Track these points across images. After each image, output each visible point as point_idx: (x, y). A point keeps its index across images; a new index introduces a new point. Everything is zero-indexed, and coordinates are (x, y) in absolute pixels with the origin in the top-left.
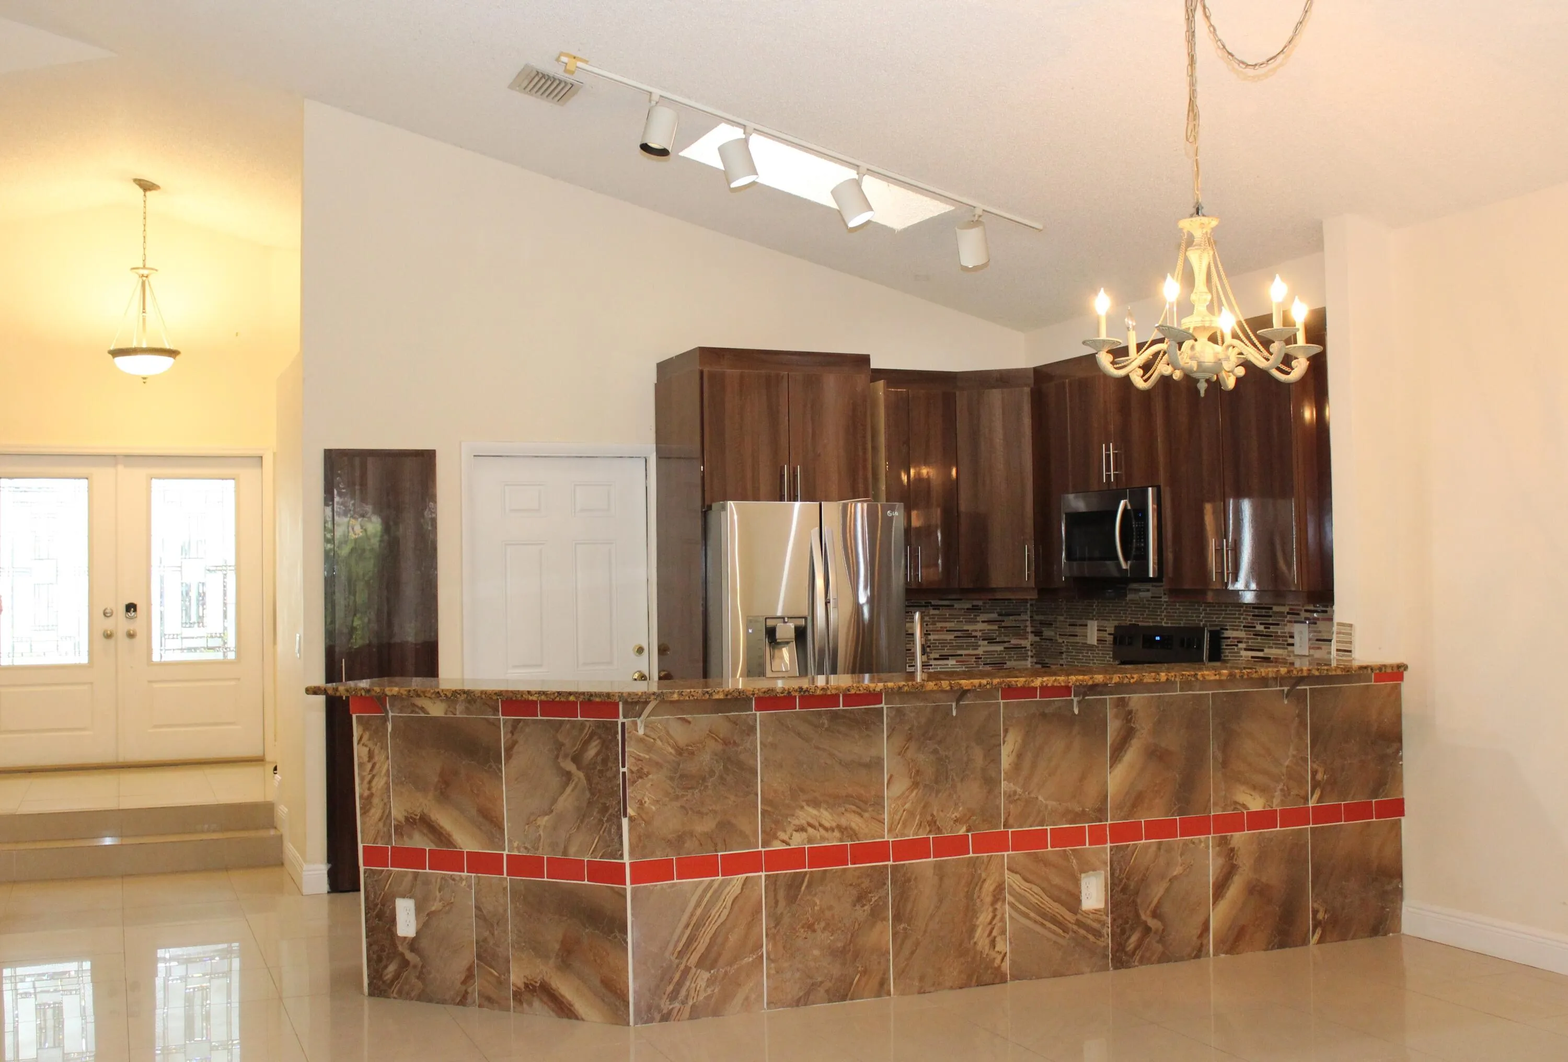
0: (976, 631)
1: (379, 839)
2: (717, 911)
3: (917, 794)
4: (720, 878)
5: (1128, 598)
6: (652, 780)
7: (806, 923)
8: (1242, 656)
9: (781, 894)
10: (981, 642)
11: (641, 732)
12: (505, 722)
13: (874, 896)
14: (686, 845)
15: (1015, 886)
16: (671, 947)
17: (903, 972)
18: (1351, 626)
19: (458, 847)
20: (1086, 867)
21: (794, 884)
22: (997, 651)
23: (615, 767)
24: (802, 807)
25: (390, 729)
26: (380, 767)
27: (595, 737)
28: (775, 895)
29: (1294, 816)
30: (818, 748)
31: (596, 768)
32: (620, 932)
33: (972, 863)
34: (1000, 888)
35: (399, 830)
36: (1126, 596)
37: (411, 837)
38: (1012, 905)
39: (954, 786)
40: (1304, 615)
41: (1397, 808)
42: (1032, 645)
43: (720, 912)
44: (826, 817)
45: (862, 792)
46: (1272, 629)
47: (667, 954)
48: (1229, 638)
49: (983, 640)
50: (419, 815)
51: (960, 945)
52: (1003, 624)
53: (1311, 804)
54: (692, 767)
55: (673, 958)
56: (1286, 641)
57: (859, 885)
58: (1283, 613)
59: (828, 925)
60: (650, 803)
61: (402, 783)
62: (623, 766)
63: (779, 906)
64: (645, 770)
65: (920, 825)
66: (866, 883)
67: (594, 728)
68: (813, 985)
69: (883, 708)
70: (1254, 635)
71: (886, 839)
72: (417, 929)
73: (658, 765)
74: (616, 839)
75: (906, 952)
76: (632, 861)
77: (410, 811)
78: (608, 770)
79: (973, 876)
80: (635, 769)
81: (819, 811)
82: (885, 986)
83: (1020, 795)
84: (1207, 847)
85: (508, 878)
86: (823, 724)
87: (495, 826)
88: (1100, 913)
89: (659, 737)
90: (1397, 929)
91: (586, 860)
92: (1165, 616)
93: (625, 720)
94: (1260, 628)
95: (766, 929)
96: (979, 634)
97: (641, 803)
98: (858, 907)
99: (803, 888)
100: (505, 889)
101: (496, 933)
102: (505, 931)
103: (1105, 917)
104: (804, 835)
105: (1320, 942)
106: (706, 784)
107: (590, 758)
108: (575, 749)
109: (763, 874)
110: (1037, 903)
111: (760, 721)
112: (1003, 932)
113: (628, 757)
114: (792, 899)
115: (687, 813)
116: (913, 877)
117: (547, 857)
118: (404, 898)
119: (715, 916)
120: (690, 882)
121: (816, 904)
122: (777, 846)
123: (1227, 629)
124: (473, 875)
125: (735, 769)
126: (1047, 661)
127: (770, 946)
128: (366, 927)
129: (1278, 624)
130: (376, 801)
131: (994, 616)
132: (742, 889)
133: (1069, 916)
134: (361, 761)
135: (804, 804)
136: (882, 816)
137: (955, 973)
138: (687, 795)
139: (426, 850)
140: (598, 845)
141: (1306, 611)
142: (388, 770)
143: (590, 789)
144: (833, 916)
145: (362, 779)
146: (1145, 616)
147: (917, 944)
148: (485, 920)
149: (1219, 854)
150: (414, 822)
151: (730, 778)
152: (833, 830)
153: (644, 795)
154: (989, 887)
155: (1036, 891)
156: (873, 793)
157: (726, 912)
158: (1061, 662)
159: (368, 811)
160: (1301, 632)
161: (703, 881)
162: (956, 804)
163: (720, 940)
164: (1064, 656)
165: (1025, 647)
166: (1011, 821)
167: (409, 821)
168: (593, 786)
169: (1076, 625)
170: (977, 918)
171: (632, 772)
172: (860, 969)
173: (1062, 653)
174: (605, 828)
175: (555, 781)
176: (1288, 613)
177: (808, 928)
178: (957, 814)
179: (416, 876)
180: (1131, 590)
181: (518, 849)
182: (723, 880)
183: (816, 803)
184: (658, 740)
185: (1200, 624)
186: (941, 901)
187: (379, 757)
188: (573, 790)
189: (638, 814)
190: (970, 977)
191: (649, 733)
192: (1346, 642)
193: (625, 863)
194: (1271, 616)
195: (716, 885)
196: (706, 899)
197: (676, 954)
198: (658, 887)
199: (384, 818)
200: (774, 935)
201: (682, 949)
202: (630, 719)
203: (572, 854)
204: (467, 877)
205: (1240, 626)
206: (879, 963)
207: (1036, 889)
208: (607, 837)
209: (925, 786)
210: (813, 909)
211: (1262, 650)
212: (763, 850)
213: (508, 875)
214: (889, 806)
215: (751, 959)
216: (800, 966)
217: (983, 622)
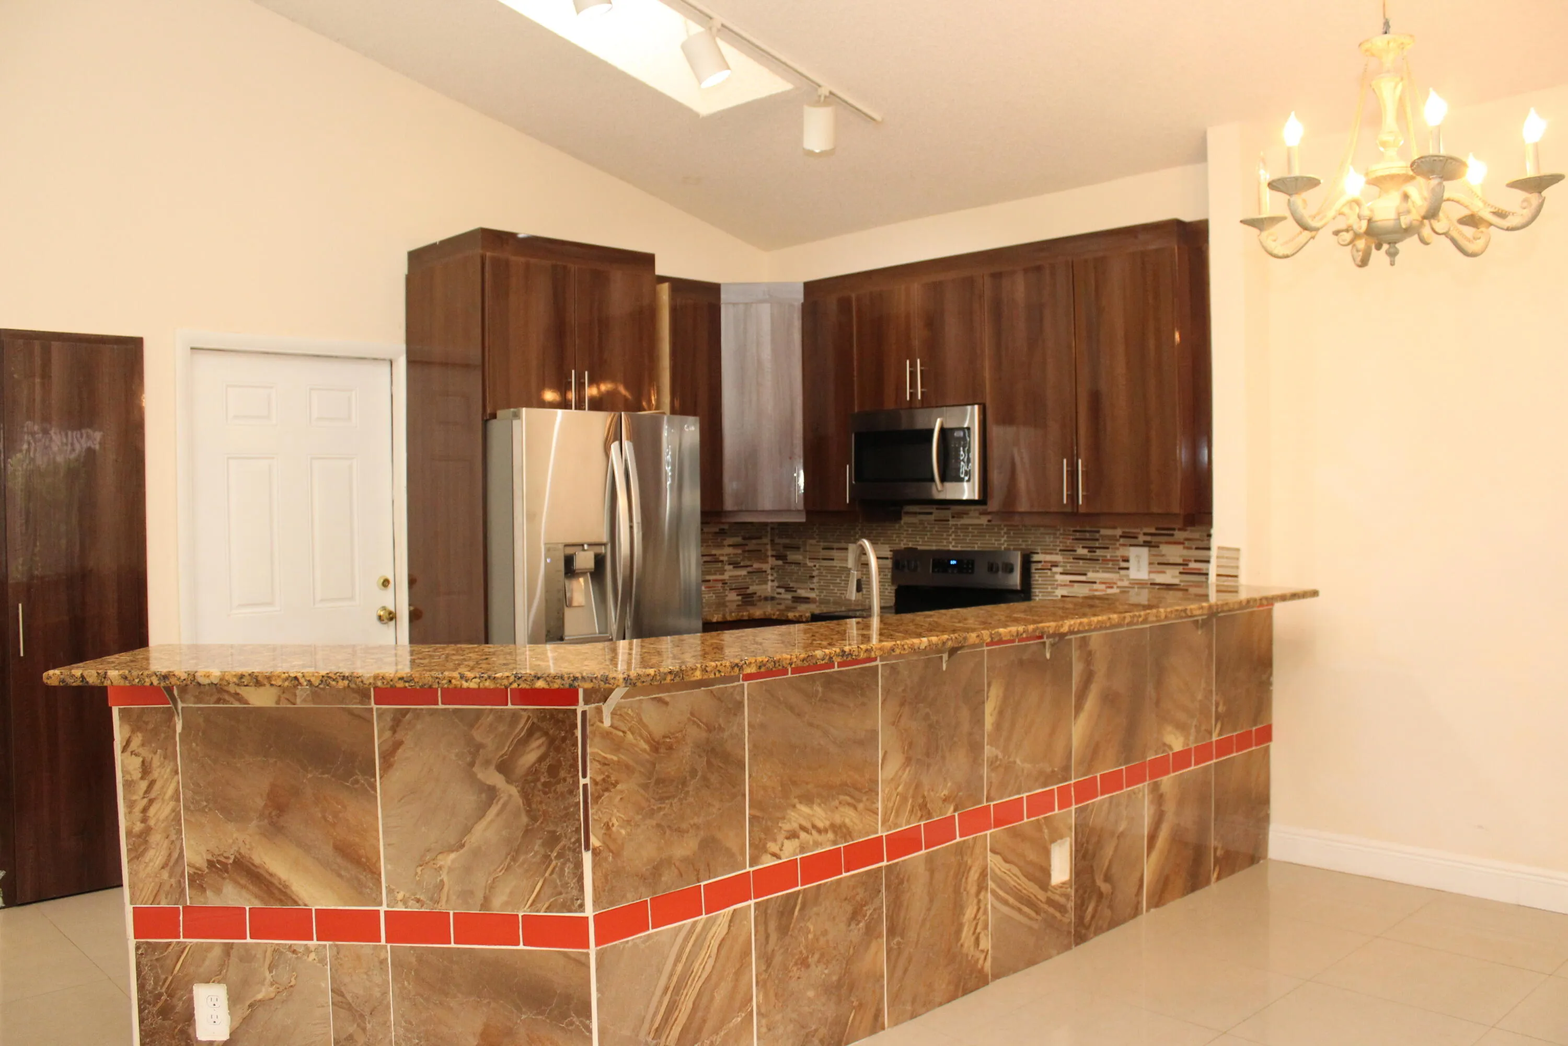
0: (723, 555)
1: (162, 896)
2: (701, 964)
3: (910, 771)
4: (704, 916)
5: (902, 522)
6: (622, 792)
7: (799, 959)
8: (1057, 581)
9: (772, 925)
10: (727, 567)
11: (607, 722)
12: (381, 714)
13: (869, 909)
14: (663, 879)
15: (997, 871)
16: (646, 1026)
17: (897, 996)
18: (1238, 550)
19: (300, 902)
20: (1056, 836)
21: (786, 909)
22: (741, 576)
23: (572, 777)
24: (794, 806)
25: (179, 728)
26: (163, 787)
27: (538, 734)
28: (766, 929)
29: (1203, 753)
30: (811, 725)
31: (538, 780)
32: (578, 1014)
33: (960, 850)
34: (983, 874)
35: (197, 880)
36: (900, 519)
37: (218, 891)
38: (994, 893)
39: (943, 758)
40: (1142, 538)
41: (1265, 735)
42: (772, 569)
43: (704, 965)
44: (819, 815)
45: (857, 777)
46: (1099, 553)
47: (642, 1035)
48: (1040, 562)
49: (730, 564)
50: (232, 857)
51: (949, 950)
52: (747, 548)
53: (1215, 738)
54: (670, 768)
55: (650, 1039)
56: (1118, 565)
57: (854, 897)
58: (1115, 536)
59: (822, 955)
60: (618, 826)
61: (202, 811)
62: (584, 776)
63: (770, 942)
64: (613, 779)
65: (912, 811)
66: (861, 894)
67: (535, 720)
68: (807, 1035)
69: (877, 666)
70: (1074, 559)
71: (879, 834)
72: (230, 1029)
73: (628, 769)
74: (573, 883)
75: (899, 972)
76: (597, 913)
77: (217, 852)
78: (558, 782)
79: (960, 865)
80: (599, 778)
81: (811, 808)
82: (880, 1019)
83: (1001, 760)
84: (1144, 795)
85: (389, 945)
86: (817, 691)
87: (365, 870)
88: (1065, 886)
89: (630, 729)
90: (1265, 857)
91: (521, 914)
92: (953, 539)
93: (587, 708)
94: (1082, 551)
95: (757, 975)
96: (725, 558)
97: (608, 827)
98: (853, 926)
99: (796, 913)
100: (383, 962)
101: (369, 1026)
102: (385, 1023)
103: (1069, 890)
104: (796, 842)
105: (1218, 878)
106: (686, 789)
107: (528, 765)
108: (503, 752)
109: (752, 902)
110: (1015, 886)
111: (748, 694)
112: (986, 927)
113: (591, 762)
114: (784, 930)
115: (665, 833)
116: (906, 877)
117: (454, 914)
118: (208, 982)
119: (698, 969)
120: (668, 929)
121: (809, 932)
122: (768, 862)
123: (1037, 553)
124: (327, 943)
125: (721, 765)
126: (792, 585)
127: (761, 997)
128: (141, 1030)
129: (1107, 548)
130: (156, 838)
131: (738, 540)
132: (729, 926)
133: (1042, 895)
134: (128, 777)
135: (796, 801)
136: (874, 806)
137: (944, 986)
138: (665, 808)
139: (244, 909)
140: (542, 895)
141: (1145, 534)
142: (177, 791)
143: (528, 812)
144: (827, 941)
145: (131, 805)
146: (926, 539)
147: (910, 960)
148: (350, 1008)
149: (1152, 802)
150: (225, 868)
151: (714, 778)
152: (826, 831)
153: (612, 815)
154: (974, 875)
155: (1014, 872)
156: (867, 776)
157: (711, 962)
158: (812, 586)
159: (142, 854)
160: (1138, 557)
161: (684, 924)
162: (945, 779)
163: (705, 1000)
164: (815, 580)
165: (765, 572)
166: (993, 793)
167: (215, 867)
168: (534, 806)
169: (833, 549)
170: (964, 915)
171: (595, 782)
172: (854, 1004)
173: (813, 577)
174: (554, 868)
175: (468, 800)
176: (1121, 537)
177: (801, 963)
178: (946, 792)
179: (228, 949)
180: (907, 513)
181: (405, 902)
182: (708, 920)
183: (808, 799)
184: (628, 732)
185: (1000, 548)
186: (931, 901)
187: (160, 772)
188: (498, 815)
189: (604, 843)
190: (957, 986)
191: (617, 723)
192: (1232, 567)
193: (587, 918)
194: (1097, 540)
195: (699, 928)
196: (688, 950)
197: (652, 1035)
198: (630, 943)
199: (171, 864)
200: (765, 982)
201: (659, 1025)
202: (593, 705)
203: (498, 906)
204: (316, 949)
205: (1056, 550)
206: (874, 992)
207: (1015, 870)
208: (558, 881)
209: (918, 761)
210: (806, 938)
211: (1085, 574)
212: (752, 869)
213: (387, 941)
214: (883, 791)
215: (739, 1019)
216: (794, 1016)
217: (729, 546)
